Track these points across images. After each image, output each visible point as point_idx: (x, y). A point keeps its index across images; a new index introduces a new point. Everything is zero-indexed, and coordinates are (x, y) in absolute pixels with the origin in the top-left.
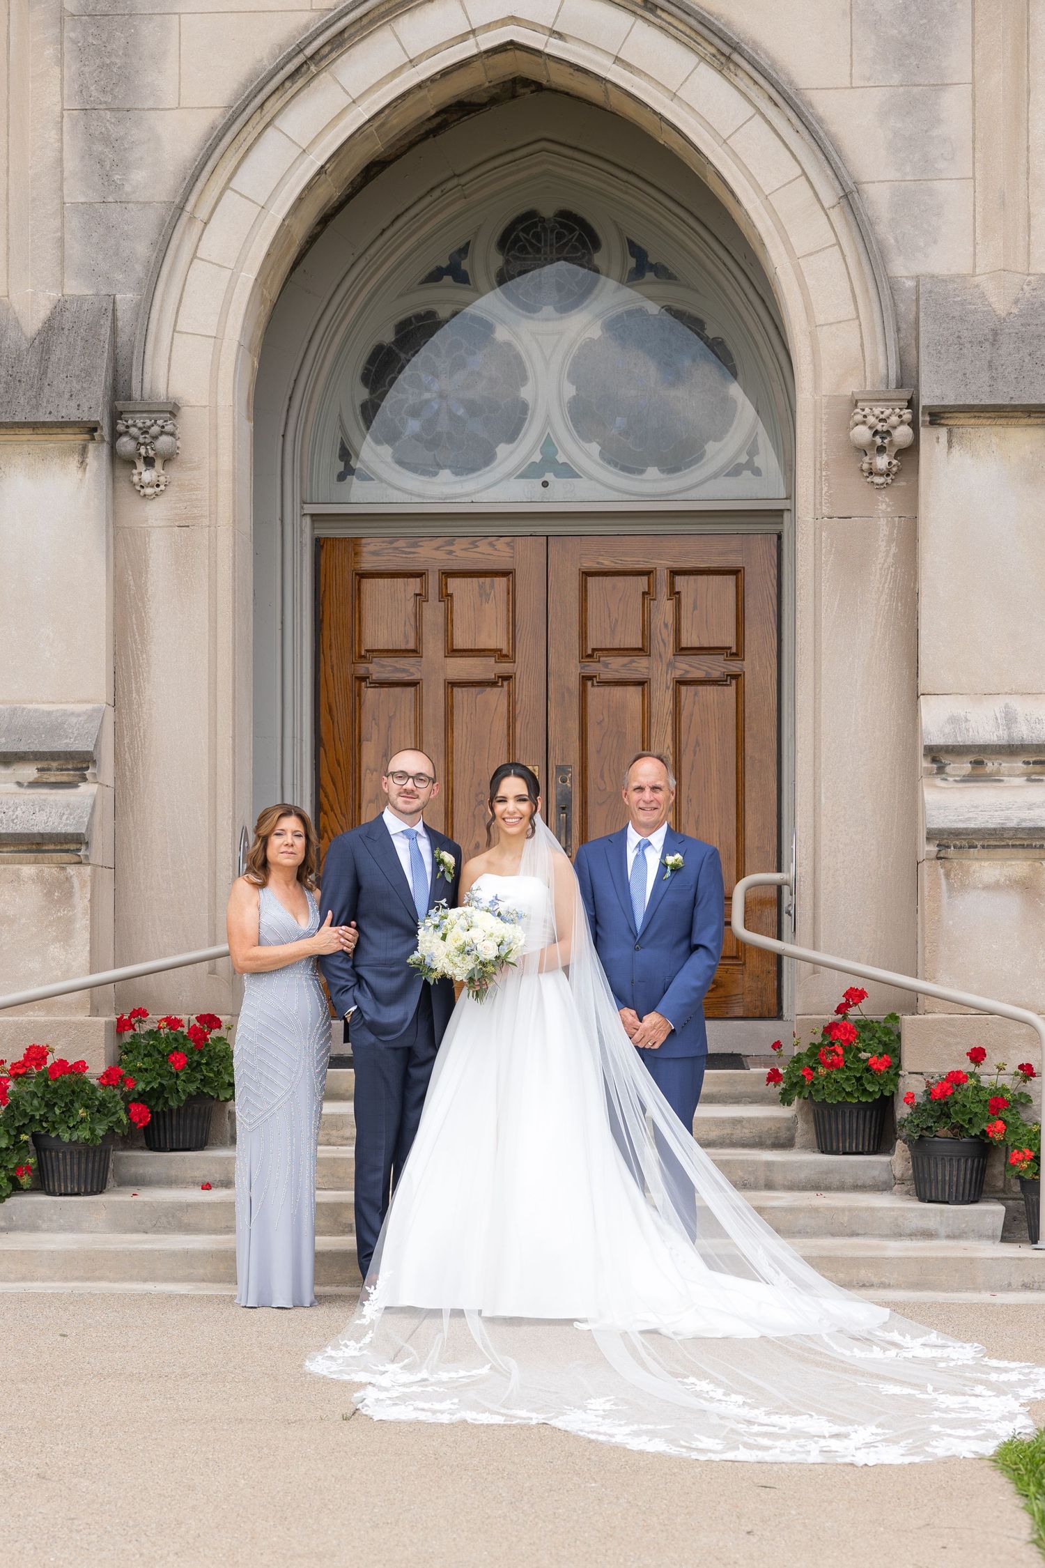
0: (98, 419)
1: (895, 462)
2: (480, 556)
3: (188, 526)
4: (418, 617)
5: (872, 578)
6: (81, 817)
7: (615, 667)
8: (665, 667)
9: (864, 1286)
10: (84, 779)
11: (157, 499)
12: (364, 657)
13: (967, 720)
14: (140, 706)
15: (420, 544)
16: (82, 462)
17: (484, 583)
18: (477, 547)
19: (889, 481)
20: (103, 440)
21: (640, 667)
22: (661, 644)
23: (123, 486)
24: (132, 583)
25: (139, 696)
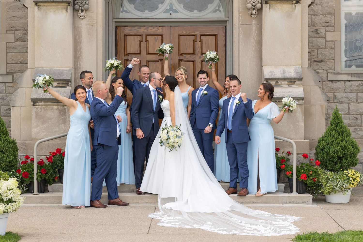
0: (71, 1)
1: (257, 12)
2: (155, 31)
3: (91, 26)
4: (140, 45)
5: (252, 39)
6: (68, 95)
7: (187, 57)
8: (199, 58)
9: (253, 203)
10: (68, 86)
11: (84, 19)
12: (127, 55)
13: (274, 72)
14: (80, 68)
15: (141, 28)
16: (67, 11)
17: (156, 37)
18: (154, 29)
19: (255, 16)
20: (72, 6)
21: (193, 57)
22: (198, 52)
23: (76, 16)
24: (78, 39)
25: (80, 66)
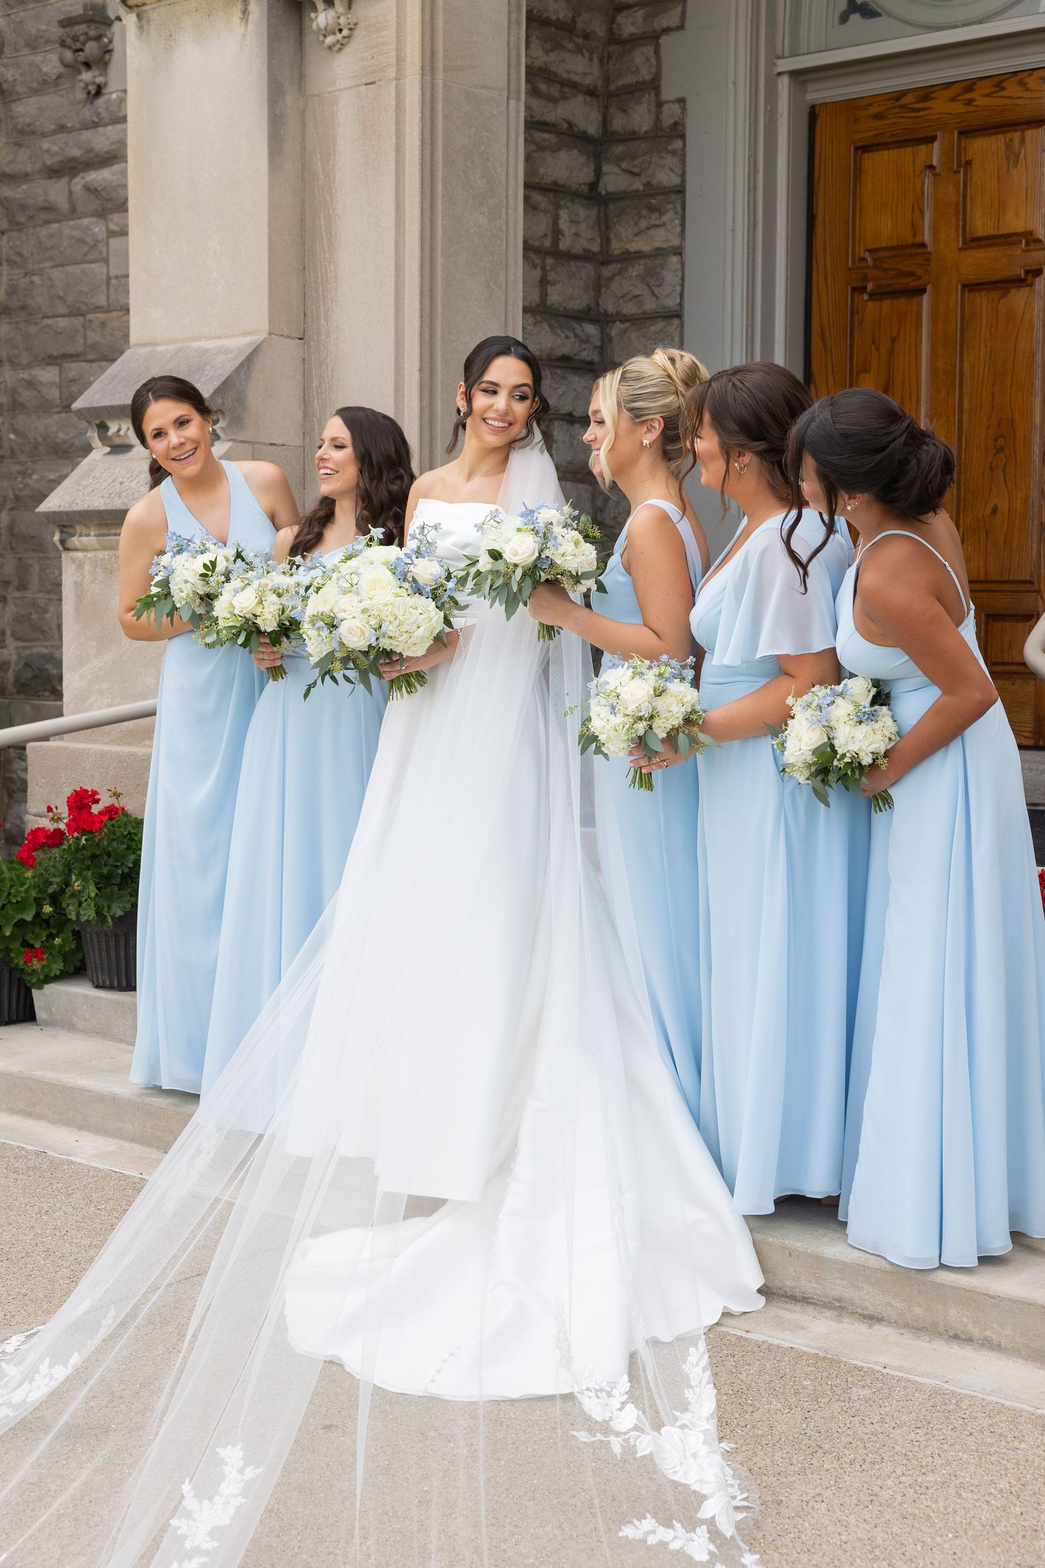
2: (1009, 101)
3: (374, 83)
9: (956, 1337)
12: (864, 259)
16: (245, 12)
17: (1011, 140)
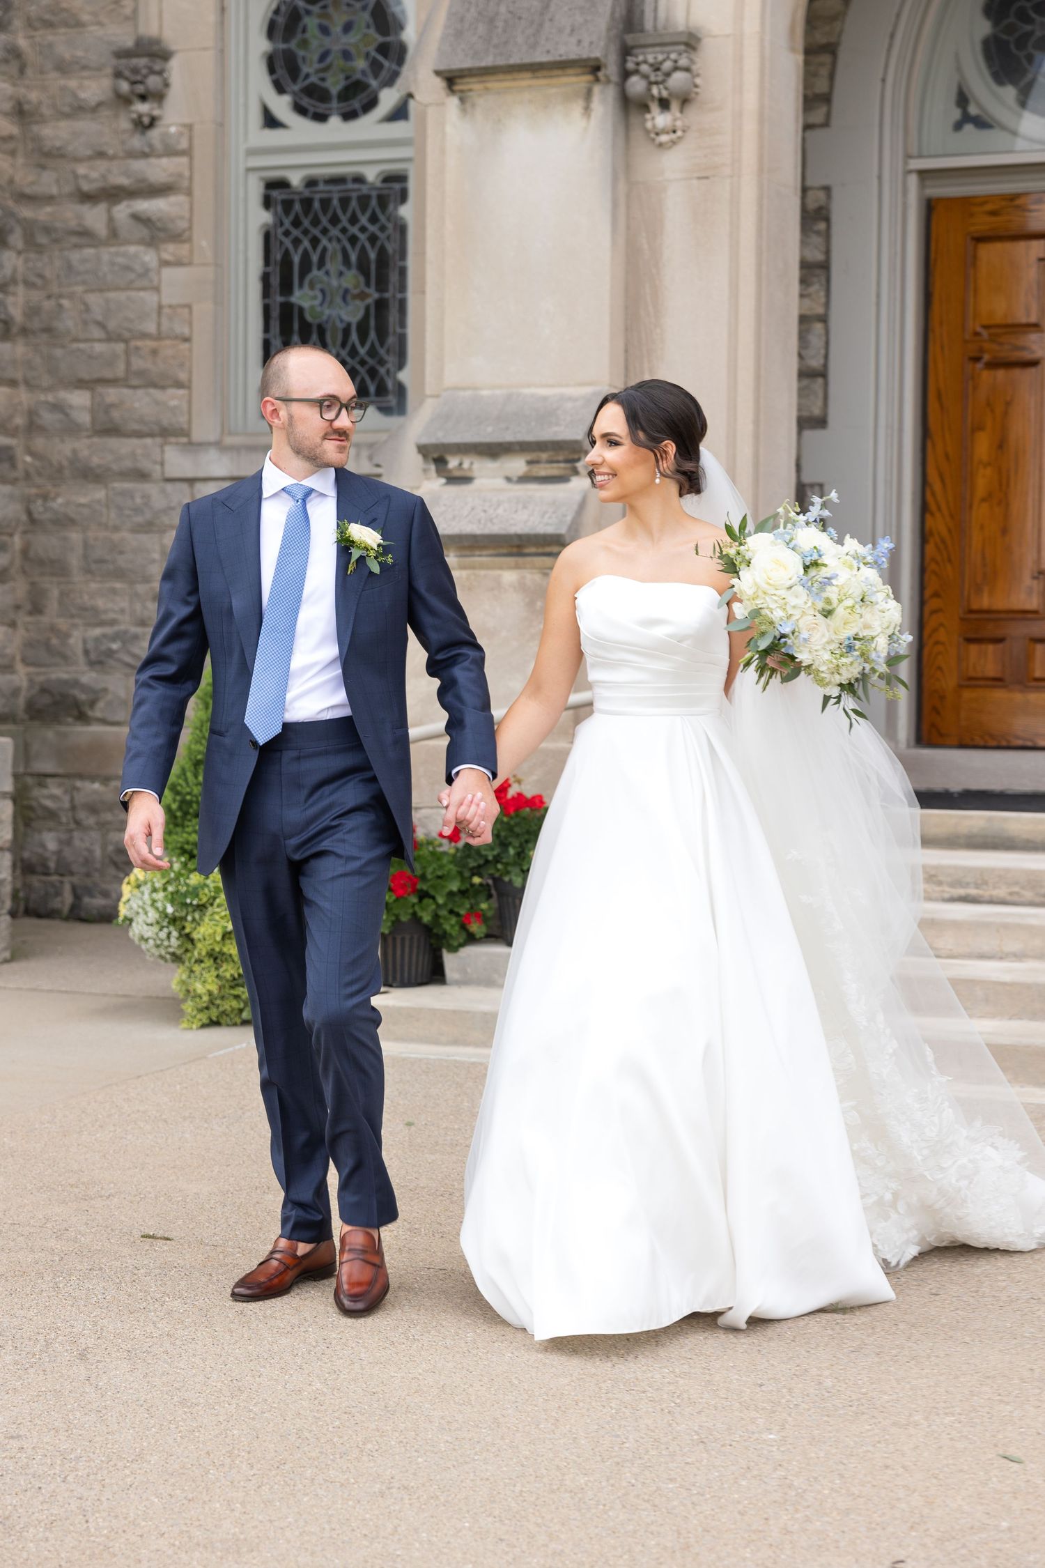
0: (602, 56)
3: (707, 178)
6: (566, 516)
10: (574, 473)
11: (675, 147)
12: (980, 332)
16: (587, 109)
20: (608, 81)
23: (637, 134)
24: (646, 246)
